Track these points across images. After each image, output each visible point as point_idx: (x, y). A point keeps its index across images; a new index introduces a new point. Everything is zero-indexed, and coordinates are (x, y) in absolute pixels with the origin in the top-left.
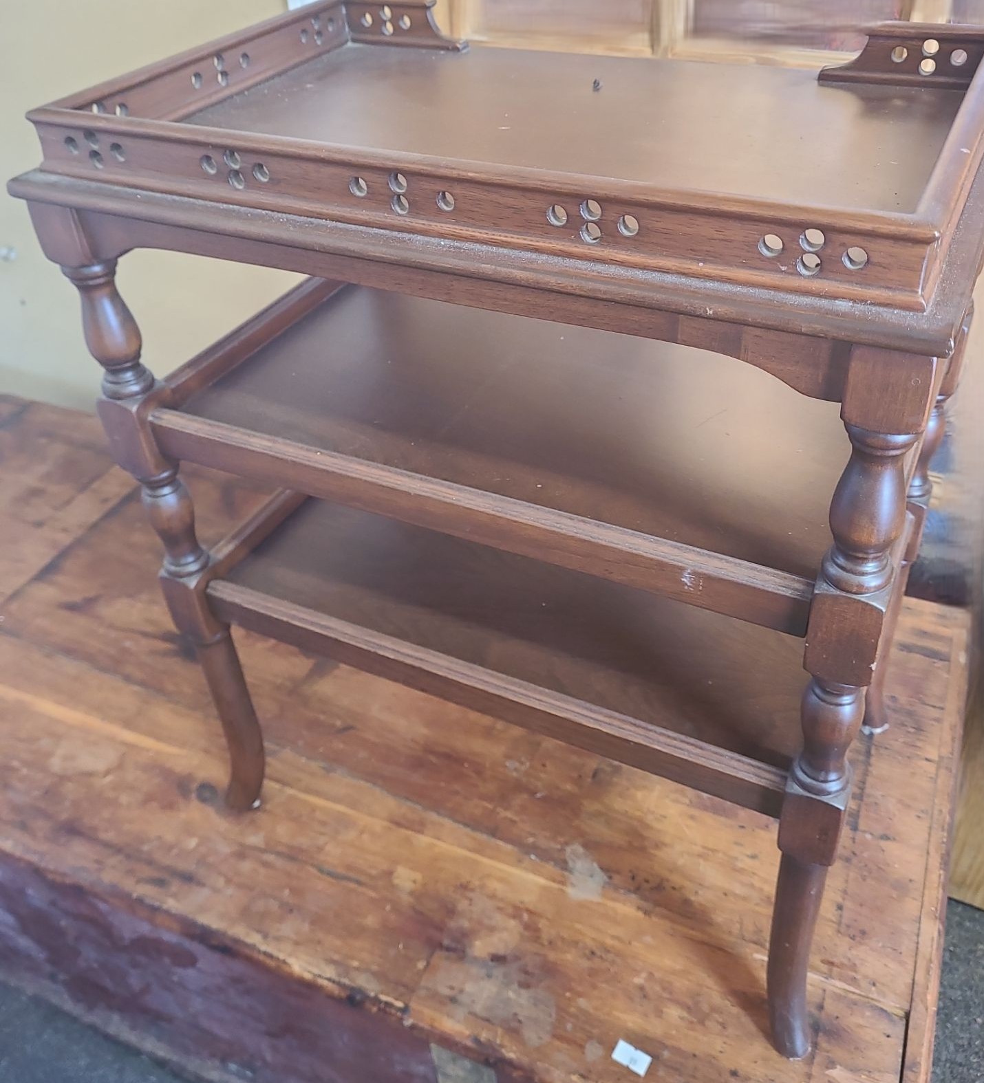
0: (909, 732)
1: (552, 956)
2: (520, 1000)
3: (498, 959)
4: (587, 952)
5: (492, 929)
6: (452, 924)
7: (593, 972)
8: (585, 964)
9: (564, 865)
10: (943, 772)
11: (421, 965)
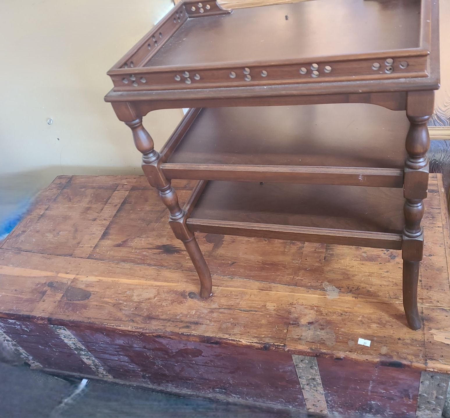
0: (431, 219)
1: (328, 318)
2: (322, 334)
3: (310, 323)
4: (340, 314)
5: (305, 315)
6: (291, 316)
7: (343, 320)
8: (340, 318)
9: (323, 289)
10: (445, 230)
11: (285, 331)
